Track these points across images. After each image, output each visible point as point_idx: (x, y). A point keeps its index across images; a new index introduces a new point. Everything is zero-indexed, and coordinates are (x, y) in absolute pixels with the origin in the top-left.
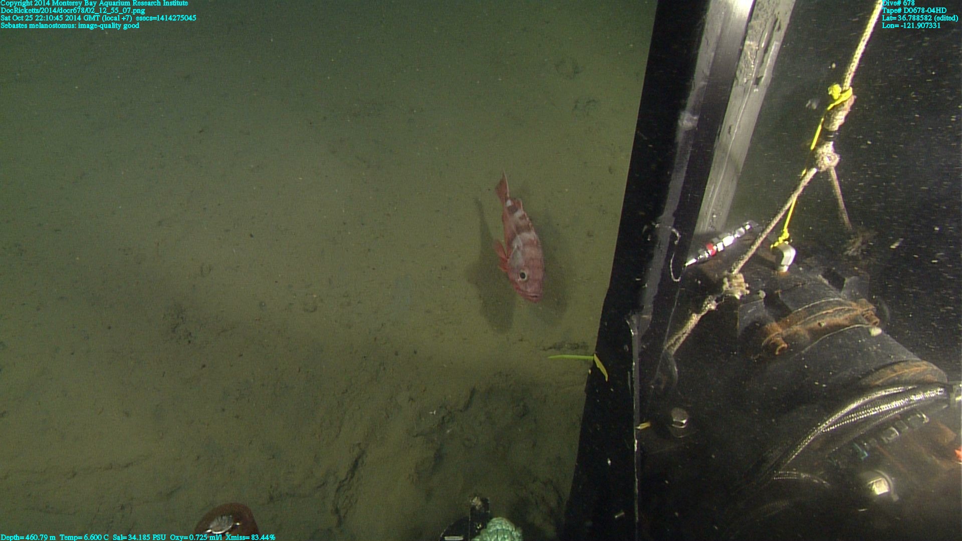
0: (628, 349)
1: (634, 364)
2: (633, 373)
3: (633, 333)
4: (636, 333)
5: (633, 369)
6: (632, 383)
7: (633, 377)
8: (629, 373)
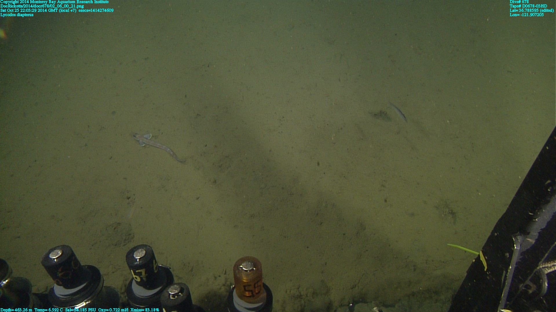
0: (508, 256)
1: (510, 267)
2: (508, 273)
3: (515, 248)
4: (519, 248)
5: (509, 271)
6: (505, 280)
7: (507, 276)
8: (504, 272)
